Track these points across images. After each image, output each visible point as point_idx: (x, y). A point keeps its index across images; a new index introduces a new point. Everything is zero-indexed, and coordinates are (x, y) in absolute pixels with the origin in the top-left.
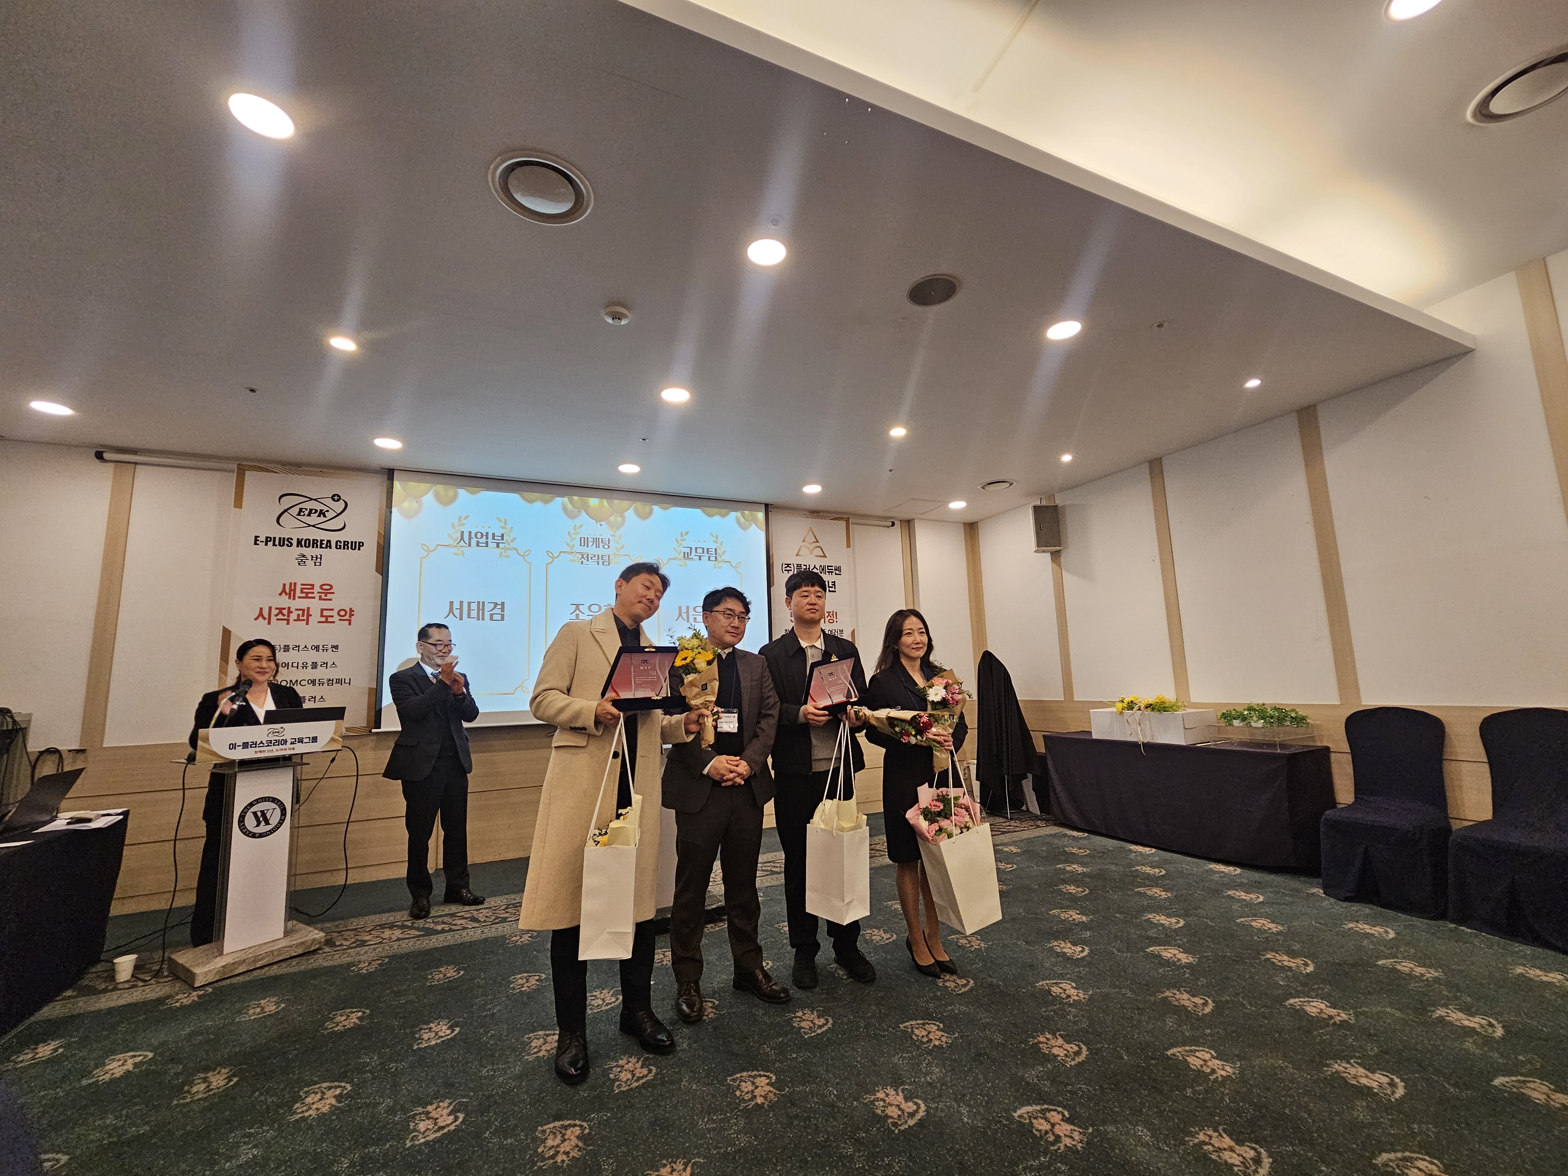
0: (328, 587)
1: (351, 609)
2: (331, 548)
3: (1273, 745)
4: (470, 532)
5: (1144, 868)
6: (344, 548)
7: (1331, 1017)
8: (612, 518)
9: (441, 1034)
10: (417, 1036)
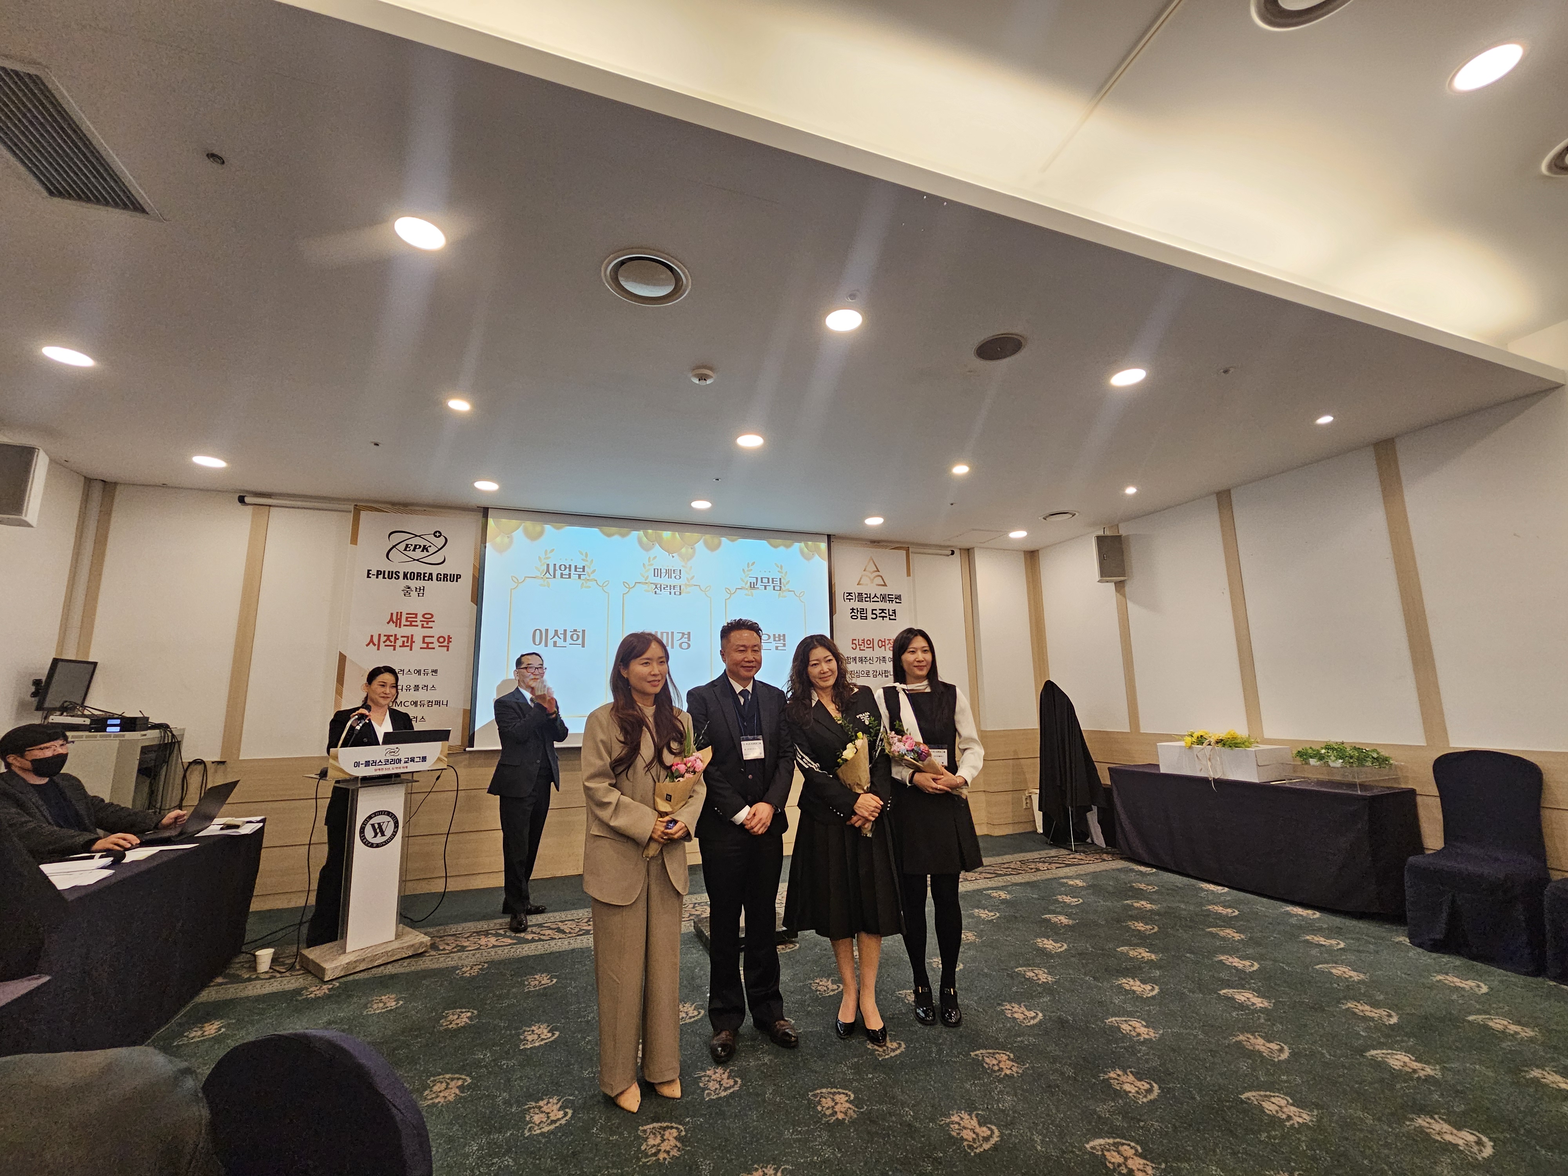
0: (430, 616)
1: (449, 636)
2: (432, 580)
3: (1352, 786)
4: (555, 565)
5: (1216, 908)
6: (444, 581)
7: (1415, 1071)
8: (683, 550)
9: (543, 1037)
10: (522, 1037)
